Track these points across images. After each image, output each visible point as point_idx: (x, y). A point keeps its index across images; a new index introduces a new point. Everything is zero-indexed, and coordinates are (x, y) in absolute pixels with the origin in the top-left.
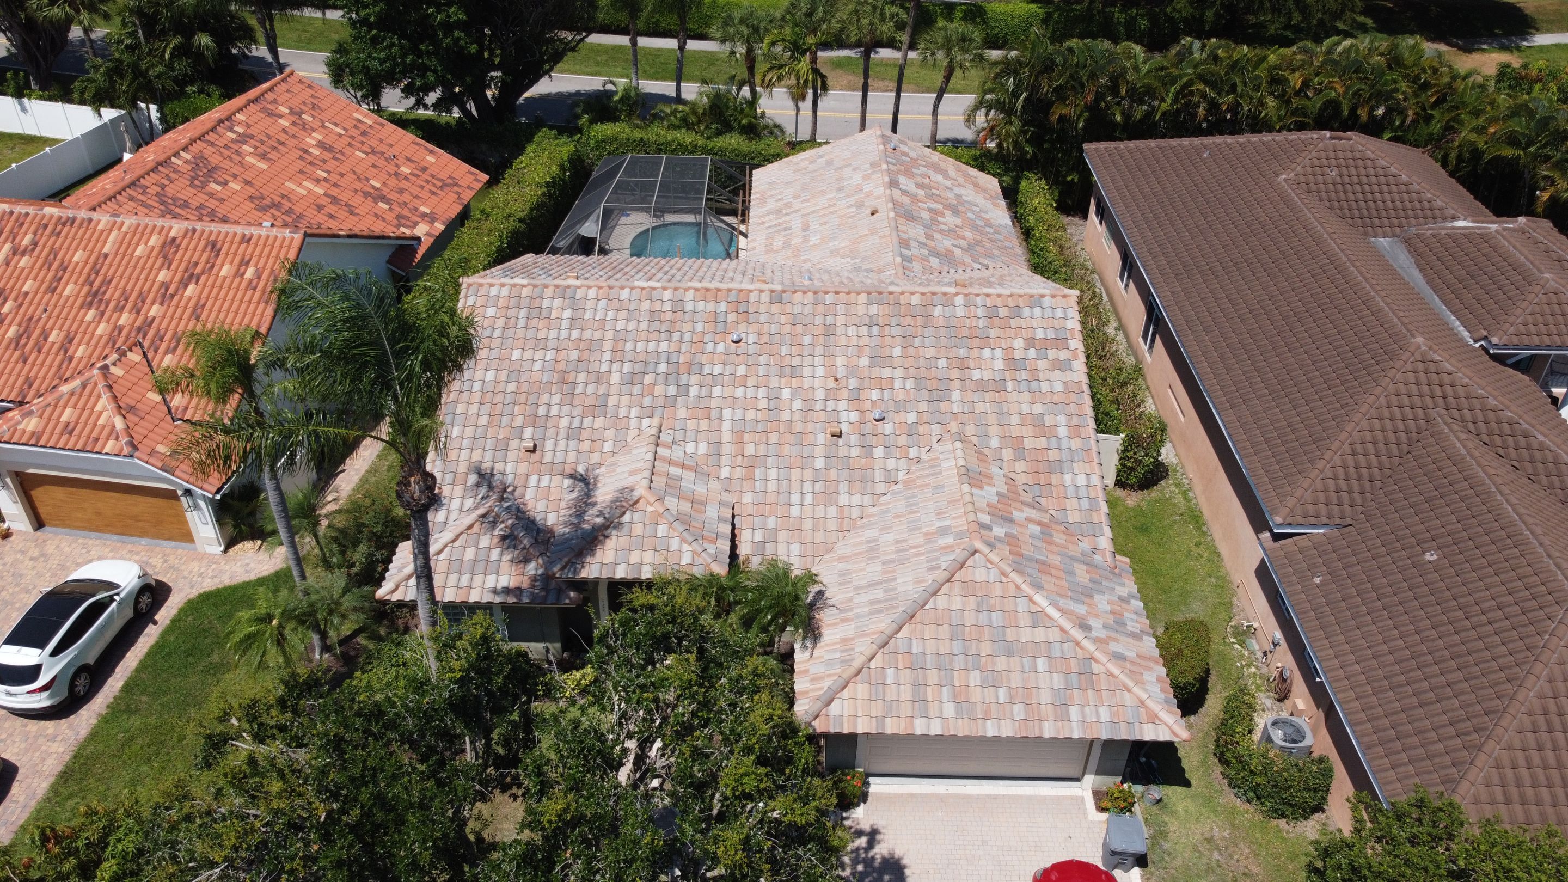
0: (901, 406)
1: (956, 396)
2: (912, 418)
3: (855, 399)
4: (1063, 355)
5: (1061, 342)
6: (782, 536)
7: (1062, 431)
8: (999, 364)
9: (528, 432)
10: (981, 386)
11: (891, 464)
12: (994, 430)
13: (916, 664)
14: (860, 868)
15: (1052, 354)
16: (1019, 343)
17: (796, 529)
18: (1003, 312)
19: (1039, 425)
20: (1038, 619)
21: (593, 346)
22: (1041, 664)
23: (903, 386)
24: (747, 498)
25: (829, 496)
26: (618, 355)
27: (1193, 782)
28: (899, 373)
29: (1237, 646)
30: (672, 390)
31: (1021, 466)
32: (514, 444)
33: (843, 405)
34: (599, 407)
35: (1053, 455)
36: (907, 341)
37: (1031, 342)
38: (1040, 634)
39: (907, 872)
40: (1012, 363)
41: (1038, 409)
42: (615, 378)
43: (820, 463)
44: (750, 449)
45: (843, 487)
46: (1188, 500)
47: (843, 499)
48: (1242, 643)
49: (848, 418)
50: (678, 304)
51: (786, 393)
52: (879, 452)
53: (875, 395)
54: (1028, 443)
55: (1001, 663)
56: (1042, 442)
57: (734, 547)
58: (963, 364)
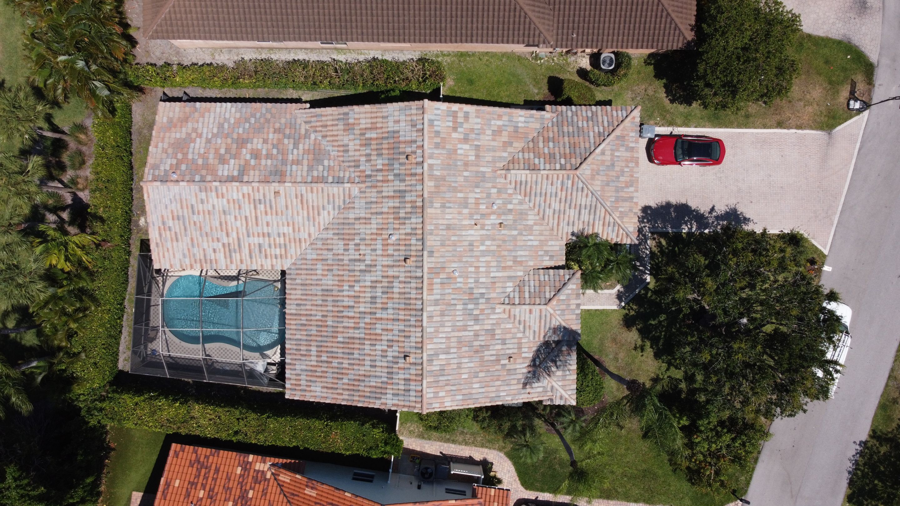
0: (489, 195)
1: (482, 169)
2: (494, 191)
3: (484, 216)
4: (461, 115)
5: (454, 115)
6: (545, 248)
7: (499, 123)
8: (467, 147)
9: (503, 362)
10: (477, 156)
11: (515, 201)
12: (498, 154)
13: (617, 200)
14: (645, 221)
15: (460, 120)
16: (454, 135)
17: (543, 243)
18: (438, 140)
19: (497, 132)
20: (603, 153)
21: (460, 342)
22: (617, 154)
23: (477, 193)
24: (531, 263)
25: (530, 229)
26: (464, 328)
27: (610, 98)
28: (471, 195)
29: (542, 61)
30: (482, 301)
31: (515, 144)
32: (508, 367)
33: (487, 222)
34: (491, 333)
35: (511, 129)
36: (455, 190)
37: (455, 129)
38: (608, 153)
39: (647, 205)
40: (466, 140)
41: (489, 132)
42: (477, 328)
43: (515, 233)
44: (510, 263)
45: (525, 223)
46: (449, 55)
47: (530, 223)
48: (541, 59)
49: (494, 220)
50: (436, 303)
51: (482, 248)
52: (510, 207)
53: (483, 207)
54: (506, 139)
55: (617, 169)
56: (505, 133)
57: (551, 268)
58: (466, 164)
